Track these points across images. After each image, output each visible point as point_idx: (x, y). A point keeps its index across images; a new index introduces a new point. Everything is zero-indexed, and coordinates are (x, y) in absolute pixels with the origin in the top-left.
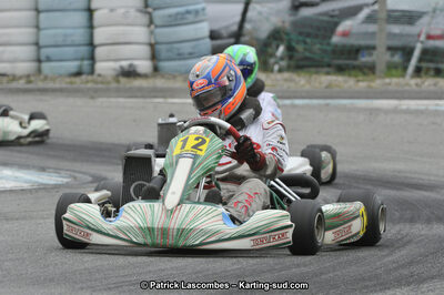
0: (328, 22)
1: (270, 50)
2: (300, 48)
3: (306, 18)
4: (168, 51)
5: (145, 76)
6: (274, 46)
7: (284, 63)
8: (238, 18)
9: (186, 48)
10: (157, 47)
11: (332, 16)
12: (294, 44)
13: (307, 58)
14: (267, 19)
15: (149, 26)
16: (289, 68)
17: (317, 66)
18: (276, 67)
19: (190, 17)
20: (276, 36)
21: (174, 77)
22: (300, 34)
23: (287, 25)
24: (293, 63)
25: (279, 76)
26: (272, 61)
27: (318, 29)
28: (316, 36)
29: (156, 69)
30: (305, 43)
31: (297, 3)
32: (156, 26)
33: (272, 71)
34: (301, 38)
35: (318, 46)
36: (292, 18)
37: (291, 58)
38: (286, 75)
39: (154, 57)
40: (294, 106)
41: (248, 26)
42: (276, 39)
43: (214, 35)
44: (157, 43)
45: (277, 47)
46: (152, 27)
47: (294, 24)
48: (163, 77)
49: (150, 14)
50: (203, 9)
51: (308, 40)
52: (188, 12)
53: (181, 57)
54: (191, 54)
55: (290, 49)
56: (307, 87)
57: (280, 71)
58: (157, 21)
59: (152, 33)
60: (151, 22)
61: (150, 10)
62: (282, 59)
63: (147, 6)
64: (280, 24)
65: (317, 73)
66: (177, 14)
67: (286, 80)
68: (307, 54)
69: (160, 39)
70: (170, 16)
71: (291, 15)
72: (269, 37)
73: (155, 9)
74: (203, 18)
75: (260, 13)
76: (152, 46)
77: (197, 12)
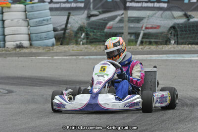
0: (103, 23)
1: (78, 35)
2: (91, 34)
3: (93, 21)
4: (36, 37)
5: (26, 48)
6: (80, 33)
7: (85, 41)
8: (65, 22)
9: (44, 35)
10: (31, 35)
11: (104, 20)
12: (89, 32)
13: (94, 38)
14: (77, 22)
15: (28, 26)
16: (87, 43)
17: (99, 42)
18: (81, 42)
19: (45, 22)
20: (81, 29)
21: (39, 48)
22: (91, 28)
23: (85, 24)
24: (88, 40)
25: (83, 46)
26: (80, 40)
27: (99, 26)
28: (98, 29)
29: (31, 45)
30: (94, 32)
31: (89, 15)
32: (31, 27)
33: (80, 44)
34: (92, 30)
35: (99, 33)
36: (88, 22)
37: (87, 38)
38: (86, 46)
39: (30, 40)
40: (90, 59)
41: (69, 25)
42: (81, 30)
43: (55, 30)
44: (31, 34)
45: (82, 34)
46: (29, 27)
47: (89, 24)
48: (34, 48)
49: (28, 21)
50: (50, 19)
51: (95, 31)
52: (44, 20)
53: (41, 39)
54: (45, 38)
55: (87, 34)
56: (95, 51)
57: (83, 44)
58: (31, 24)
59: (29, 29)
60: (28, 25)
61: (28, 20)
62: (84, 39)
63: (26, 18)
64: (82, 24)
65: (99, 45)
66: (40, 21)
67: (86, 48)
68: (95, 37)
69: (32, 32)
70: (36, 22)
71: (87, 20)
72: (78, 30)
73: (30, 19)
74: (50, 22)
75: (74, 20)
76: (29, 35)
77: (48, 20)
